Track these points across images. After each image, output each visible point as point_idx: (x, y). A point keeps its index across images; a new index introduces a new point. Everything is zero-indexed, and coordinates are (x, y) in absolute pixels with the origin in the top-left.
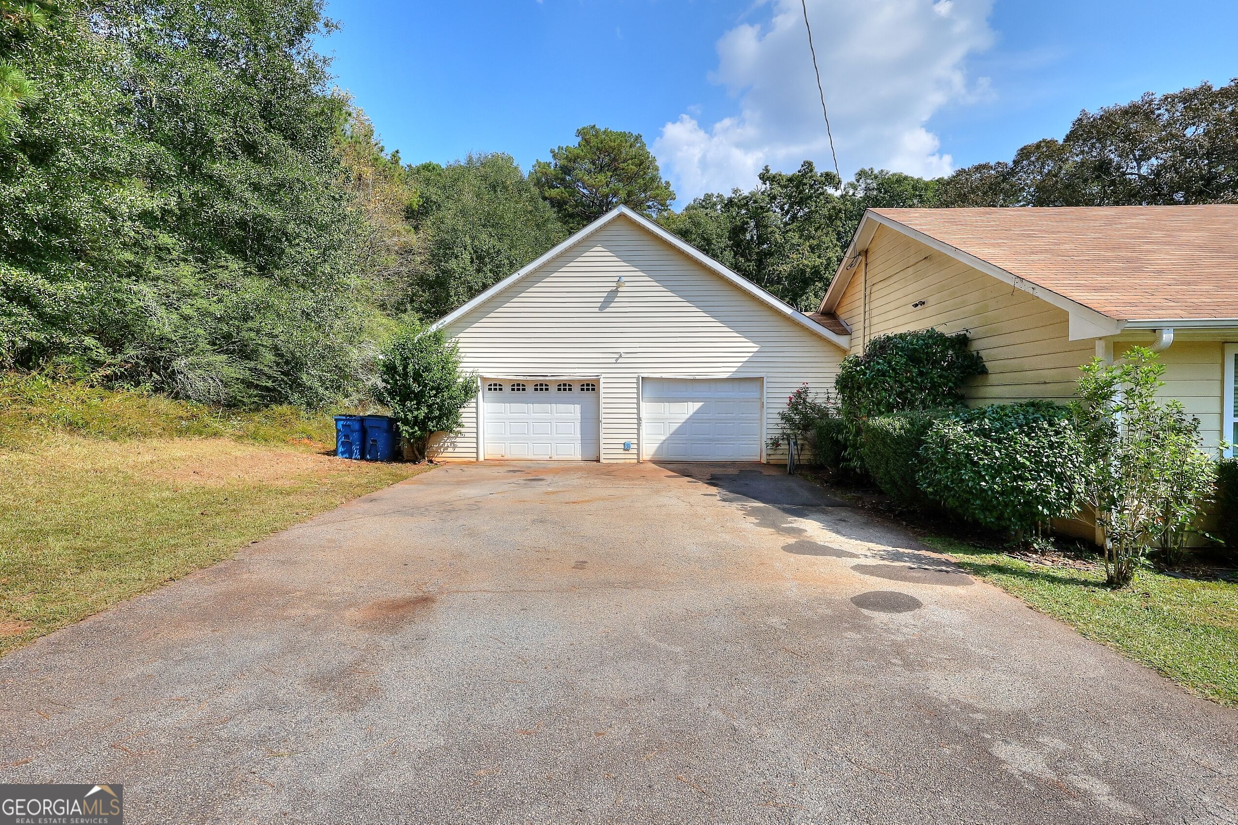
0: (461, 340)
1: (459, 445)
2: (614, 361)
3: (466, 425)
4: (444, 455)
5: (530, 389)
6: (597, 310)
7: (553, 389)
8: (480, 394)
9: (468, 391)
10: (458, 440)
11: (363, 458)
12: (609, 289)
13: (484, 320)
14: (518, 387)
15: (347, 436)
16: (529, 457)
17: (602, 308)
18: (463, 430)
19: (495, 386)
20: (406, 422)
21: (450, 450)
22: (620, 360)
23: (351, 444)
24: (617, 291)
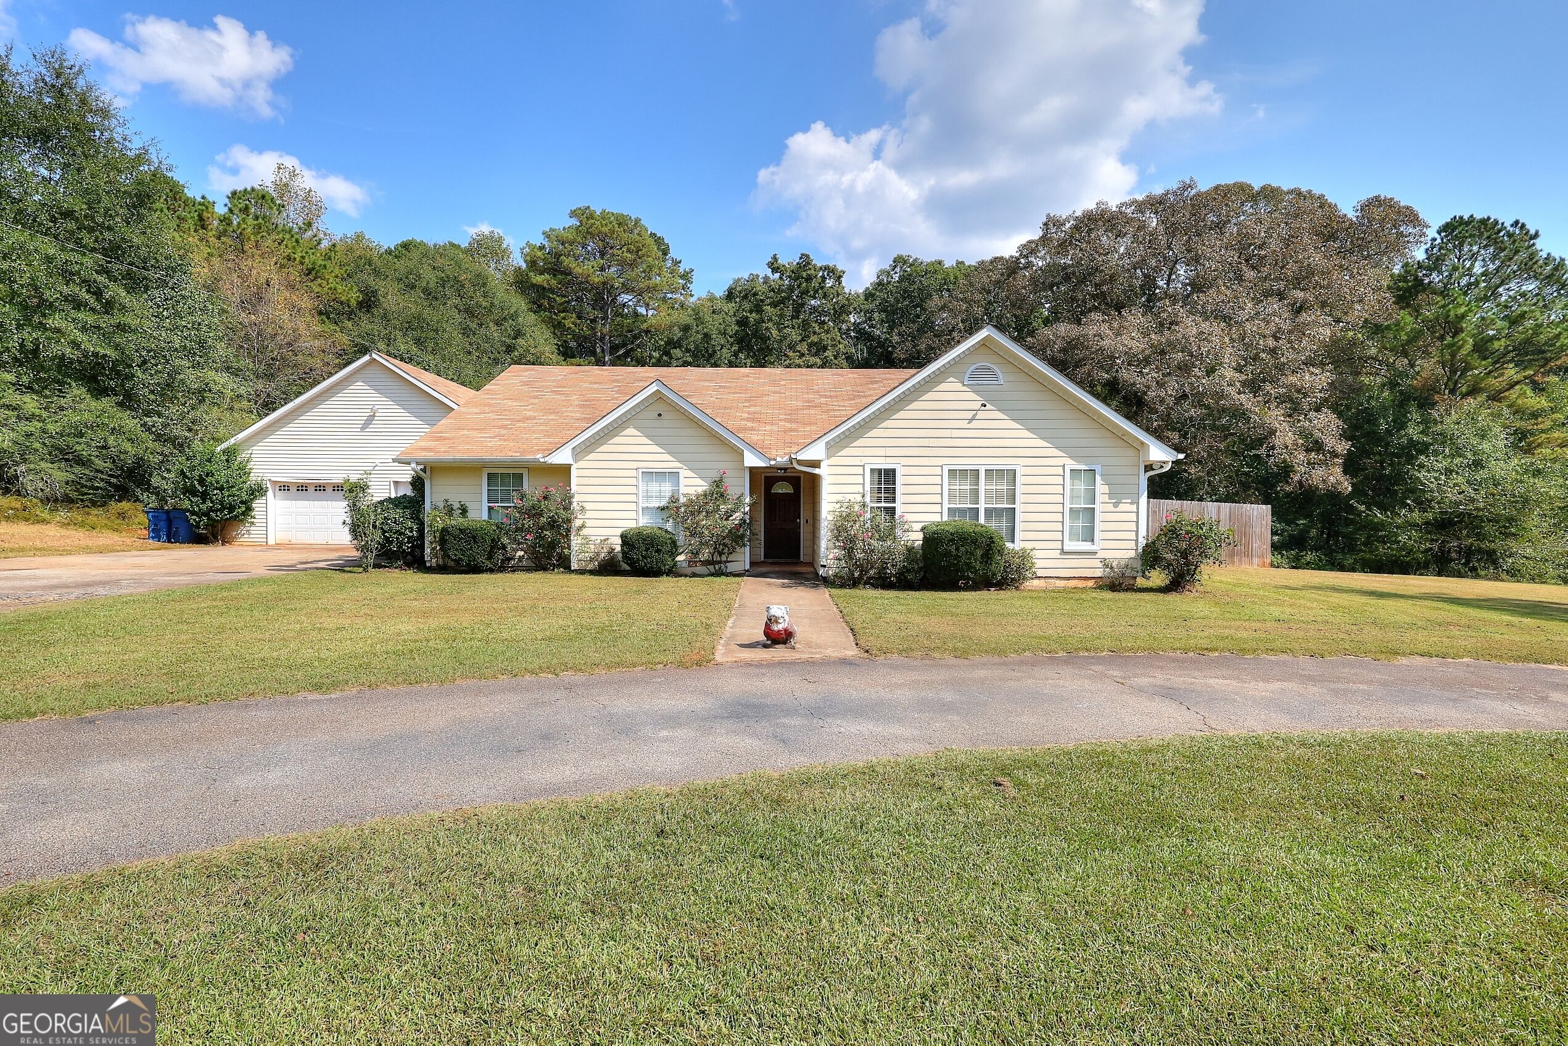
0: (254, 452)
1: (253, 532)
2: (371, 468)
3: (257, 517)
4: (241, 540)
5: (311, 489)
6: (359, 430)
7: (329, 489)
8: (270, 494)
9: (258, 491)
10: (252, 528)
11: (169, 541)
12: (368, 414)
13: (272, 437)
14: (302, 488)
15: (156, 525)
16: (310, 542)
17: (363, 429)
18: (255, 520)
19: (284, 487)
20: (193, 513)
21: (246, 536)
22: (376, 468)
23: (159, 530)
24: (374, 416)
